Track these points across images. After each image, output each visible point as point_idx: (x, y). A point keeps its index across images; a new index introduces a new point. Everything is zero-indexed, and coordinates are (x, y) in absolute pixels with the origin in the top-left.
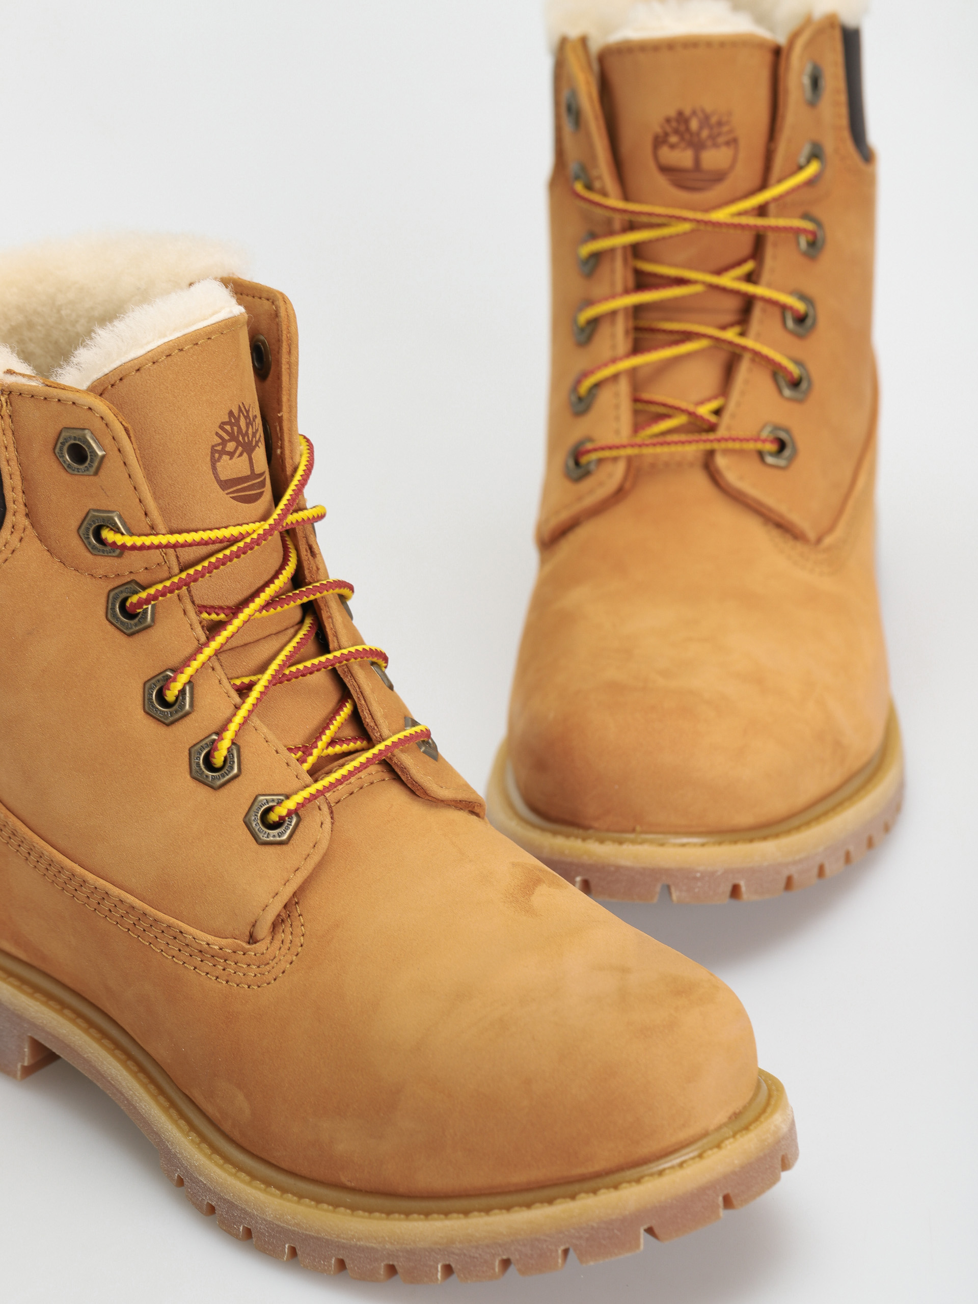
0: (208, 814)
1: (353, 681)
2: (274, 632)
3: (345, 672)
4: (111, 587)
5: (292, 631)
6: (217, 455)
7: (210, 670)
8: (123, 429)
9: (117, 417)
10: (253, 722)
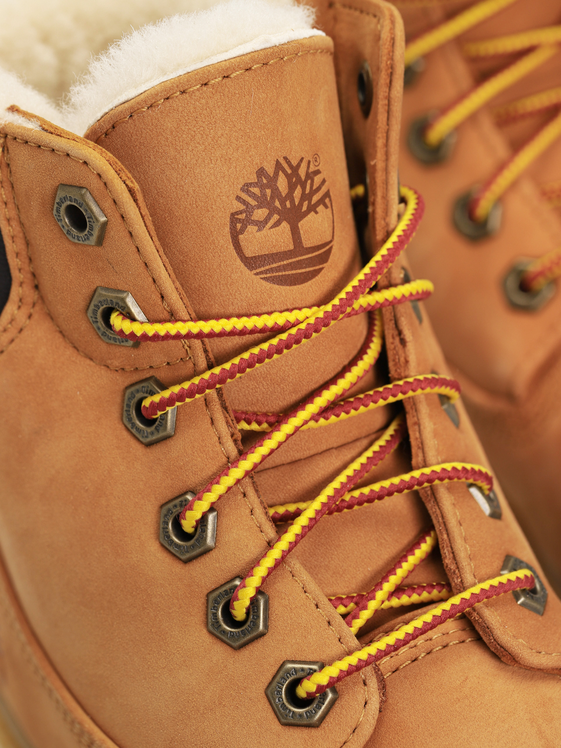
0: (224, 680)
1: (436, 507)
2: (335, 445)
3: (428, 495)
4: (128, 382)
5: (365, 442)
6: (239, 226)
7: (240, 497)
8: (127, 191)
9: (119, 175)
10: (289, 566)
